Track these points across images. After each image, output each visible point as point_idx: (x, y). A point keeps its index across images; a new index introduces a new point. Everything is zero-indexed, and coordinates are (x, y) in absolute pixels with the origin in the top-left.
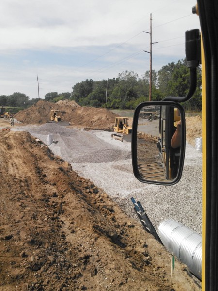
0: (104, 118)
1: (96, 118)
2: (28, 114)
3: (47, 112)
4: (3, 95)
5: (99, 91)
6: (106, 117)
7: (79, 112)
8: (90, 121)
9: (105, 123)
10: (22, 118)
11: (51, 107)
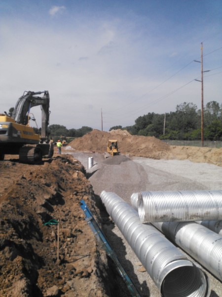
0: (151, 146)
1: (143, 146)
2: (81, 142)
3: (99, 140)
4: (73, 129)
5: (158, 123)
6: (153, 144)
7: (129, 140)
8: (138, 148)
9: (151, 151)
10: (75, 145)
11: (103, 136)
